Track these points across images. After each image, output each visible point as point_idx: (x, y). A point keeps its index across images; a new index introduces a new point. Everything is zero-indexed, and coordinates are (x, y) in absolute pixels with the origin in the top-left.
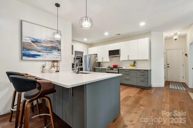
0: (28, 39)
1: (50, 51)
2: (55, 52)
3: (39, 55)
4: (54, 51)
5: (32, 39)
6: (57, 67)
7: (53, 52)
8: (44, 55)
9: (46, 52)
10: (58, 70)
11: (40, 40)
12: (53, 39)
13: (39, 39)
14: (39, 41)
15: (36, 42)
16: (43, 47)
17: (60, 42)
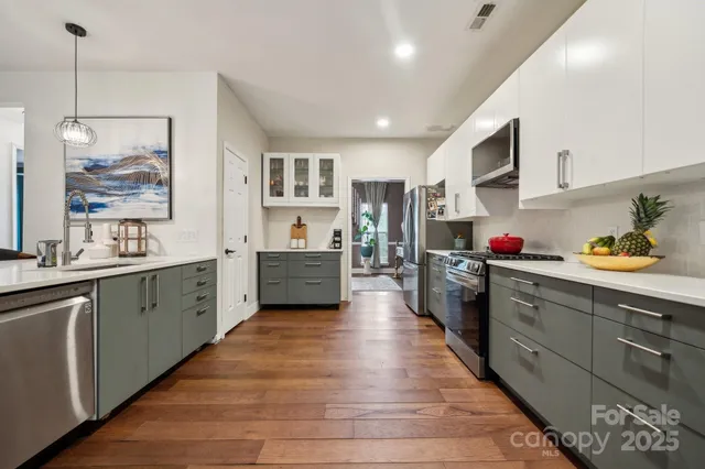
0: (77, 162)
1: (132, 188)
2: (148, 191)
3: (102, 206)
4: (144, 188)
5: (86, 161)
6: (139, 239)
7: (143, 190)
8: (114, 204)
9: (120, 193)
10: (143, 249)
11: (105, 161)
12: (142, 150)
13: (102, 158)
14: (102, 164)
15: (95, 167)
16: (111, 178)
17: (167, 155)
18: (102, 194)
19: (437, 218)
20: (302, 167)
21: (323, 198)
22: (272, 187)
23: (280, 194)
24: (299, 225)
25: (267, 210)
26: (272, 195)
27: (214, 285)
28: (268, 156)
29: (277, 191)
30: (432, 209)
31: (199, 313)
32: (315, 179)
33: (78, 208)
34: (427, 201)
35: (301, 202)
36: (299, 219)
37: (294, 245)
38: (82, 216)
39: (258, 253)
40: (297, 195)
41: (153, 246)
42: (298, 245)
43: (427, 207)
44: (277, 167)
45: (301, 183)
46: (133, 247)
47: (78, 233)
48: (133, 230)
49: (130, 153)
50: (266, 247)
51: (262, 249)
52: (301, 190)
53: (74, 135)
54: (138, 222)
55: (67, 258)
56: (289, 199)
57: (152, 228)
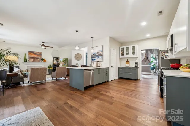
0: (92, 54)
7: (100, 57)
9: (97, 58)
15: (94, 54)
16: (96, 55)
17: (102, 51)
18: (95, 58)
19: (165, 59)
20: (128, 49)
21: (133, 55)
22: (121, 54)
23: (123, 55)
24: (128, 61)
25: (121, 58)
26: (121, 55)
27: (109, 72)
28: (120, 48)
29: (122, 54)
30: (163, 56)
31: (106, 76)
32: (131, 51)
33: (92, 60)
34: (161, 54)
35: (128, 56)
36: (128, 60)
37: (126, 66)
38: (93, 61)
39: (118, 67)
40: (127, 55)
41: (101, 65)
42: (127, 66)
43: (161, 56)
44: (122, 49)
45: (128, 52)
46: (98, 65)
47: (93, 63)
48: (98, 63)
49: (98, 52)
50: (121, 66)
51: (119, 66)
52: (127, 54)
53: (92, 51)
54: (99, 62)
55: (92, 66)
56: (125, 56)
57: (100, 63)
